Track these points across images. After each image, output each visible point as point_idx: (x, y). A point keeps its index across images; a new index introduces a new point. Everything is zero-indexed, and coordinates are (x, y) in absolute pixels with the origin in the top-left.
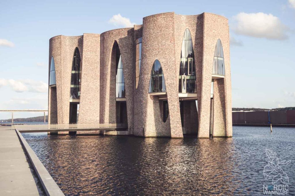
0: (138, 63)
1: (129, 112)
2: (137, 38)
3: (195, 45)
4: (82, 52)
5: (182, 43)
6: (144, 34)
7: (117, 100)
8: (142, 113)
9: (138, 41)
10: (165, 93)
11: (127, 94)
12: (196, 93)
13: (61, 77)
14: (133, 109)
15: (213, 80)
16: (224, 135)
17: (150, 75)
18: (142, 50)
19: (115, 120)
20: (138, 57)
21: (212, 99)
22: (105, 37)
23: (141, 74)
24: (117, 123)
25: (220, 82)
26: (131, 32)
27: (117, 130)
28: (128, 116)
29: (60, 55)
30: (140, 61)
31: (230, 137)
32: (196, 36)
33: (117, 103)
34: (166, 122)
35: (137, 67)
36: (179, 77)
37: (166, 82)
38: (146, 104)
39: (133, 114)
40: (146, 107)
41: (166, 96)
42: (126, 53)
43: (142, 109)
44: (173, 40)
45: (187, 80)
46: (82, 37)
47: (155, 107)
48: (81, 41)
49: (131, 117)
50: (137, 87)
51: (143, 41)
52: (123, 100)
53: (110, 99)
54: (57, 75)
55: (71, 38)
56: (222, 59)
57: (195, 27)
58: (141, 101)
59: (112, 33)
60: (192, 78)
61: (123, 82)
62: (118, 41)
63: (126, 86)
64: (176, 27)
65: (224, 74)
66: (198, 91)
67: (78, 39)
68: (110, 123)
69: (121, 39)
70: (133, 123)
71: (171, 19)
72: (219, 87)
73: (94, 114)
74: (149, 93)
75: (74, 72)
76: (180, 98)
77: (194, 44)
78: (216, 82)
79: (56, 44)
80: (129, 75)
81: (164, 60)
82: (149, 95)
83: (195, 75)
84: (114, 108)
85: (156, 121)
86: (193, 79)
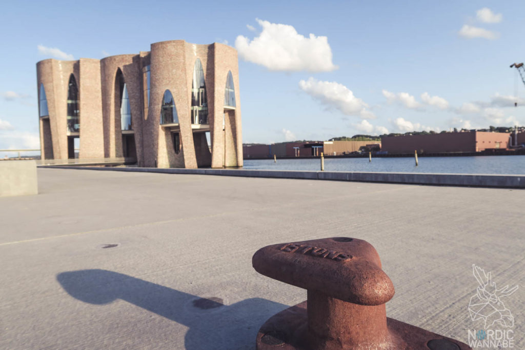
0: (146, 92)
1: (138, 145)
2: (144, 66)
3: (207, 75)
4: (79, 80)
5: (193, 74)
6: (153, 62)
7: (123, 132)
8: (154, 146)
9: (146, 68)
10: (177, 125)
11: (135, 126)
12: (209, 124)
13: (54, 107)
14: (142, 142)
15: (225, 112)
16: (235, 165)
17: (160, 105)
18: (151, 79)
19: (122, 154)
20: (146, 86)
21: (224, 130)
22: (106, 63)
23: (151, 104)
24: (124, 156)
25: (231, 113)
26: (137, 58)
27: (125, 164)
28: (137, 150)
29: (52, 82)
30: (149, 91)
31: (241, 167)
32: (207, 66)
33: (123, 135)
34: (179, 154)
35: (145, 98)
36: (191, 108)
37: (178, 113)
38: (158, 136)
39: (142, 146)
40: (157, 139)
41: (178, 127)
42: (131, 81)
43: (153, 141)
44: (184, 70)
45: (199, 111)
46: (78, 62)
47: (167, 139)
48: (77, 66)
49: (140, 150)
50: (146, 118)
51: (152, 69)
52: (130, 132)
53: (116, 131)
54: (50, 105)
55: (65, 63)
56: (232, 91)
57: (206, 58)
58: (152, 133)
59: (115, 60)
60: (204, 109)
61: (130, 112)
62: (122, 69)
63: (134, 117)
64: (187, 56)
65: (234, 105)
66: (210, 122)
67: (73, 64)
68: (116, 157)
69: (125, 66)
70: (143, 156)
71: (181, 47)
72: (230, 119)
73: (98, 148)
74: (160, 124)
75: (70, 102)
76: (193, 130)
77: (205, 75)
78: (227, 114)
79: (46, 69)
80: (136, 105)
81: (175, 90)
82: (160, 126)
83: (206, 106)
84: (121, 141)
85: (169, 153)
86: (206, 111)
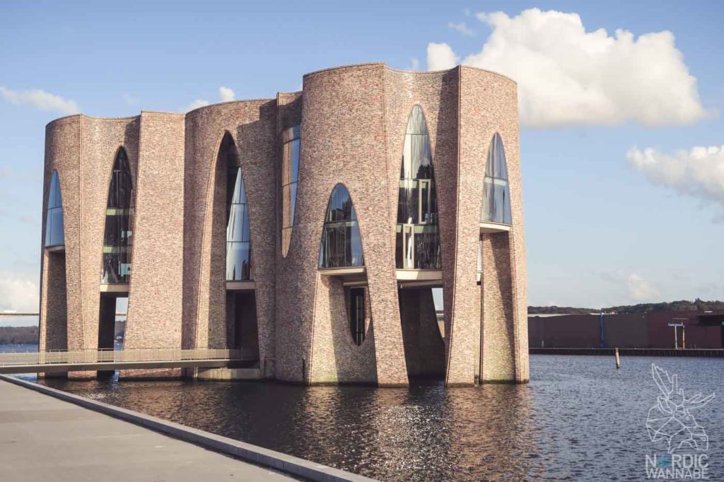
0: (288, 188)
1: (262, 318)
2: (286, 128)
3: (437, 146)
4: (137, 161)
5: (403, 144)
6: (309, 115)
7: (230, 286)
8: (301, 322)
9: (291, 133)
10: (360, 270)
11: (257, 270)
12: (440, 269)
13: (78, 226)
14: (273, 310)
15: (482, 237)
16: (508, 378)
17: (321, 223)
18: (301, 157)
19: (223, 339)
20: (288, 175)
21: (479, 283)
22: (200, 122)
23: (297, 219)
24: (229, 347)
25: (500, 241)
26: (270, 109)
27: (229, 365)
28: (260, 330)
29: (77, 166)
30: (294, 187)
31: (526, 382)
32: (440, 124)
33: (230, 293)
34: (363, 344)
35: (285, 201)
36: (396, 228)
37: (365, 241)
38: (312, 297)
39: (273, 321)
40: (311, 305)
41: (364, 276)
42: (255, 163)
43: (300, 311)
44: (382, 134)
45: (416, 235)
46: (138, 119)
47: (334, 306)
48: (133, 129)
49: (267, 333)
50: (285, 252)
51: (303, 135)
52: (247, 286)
53: (212, 283)
54: (68, 220)
55: (108, 123)
56: (502, 183)
57: (436, 102)
58: (297, 291)
59: (219, 113)
60: (430, 229)
61: (246, 238)
62: (234, 133)
63: (255, 250)
64: (388, 100)
65: (508, 220)
66: (443, 264)
67: (124, 124)
68: (210, 347)
69: (241, 128)
70: (273, 348)
71: (376, 80)
72: (495, 255)
73: (168, 323)
74: (319, 269)
75: (112, 212)
76: (400, 282)
77: (433, 145)
78: (488, 242)
79: (66, 138)
80: (263, 222)
81: (358, 185)
82: (319, 274)
83: (435, 223)
84: (222, 309)
85: (337, 341)
86: (433, 235)
